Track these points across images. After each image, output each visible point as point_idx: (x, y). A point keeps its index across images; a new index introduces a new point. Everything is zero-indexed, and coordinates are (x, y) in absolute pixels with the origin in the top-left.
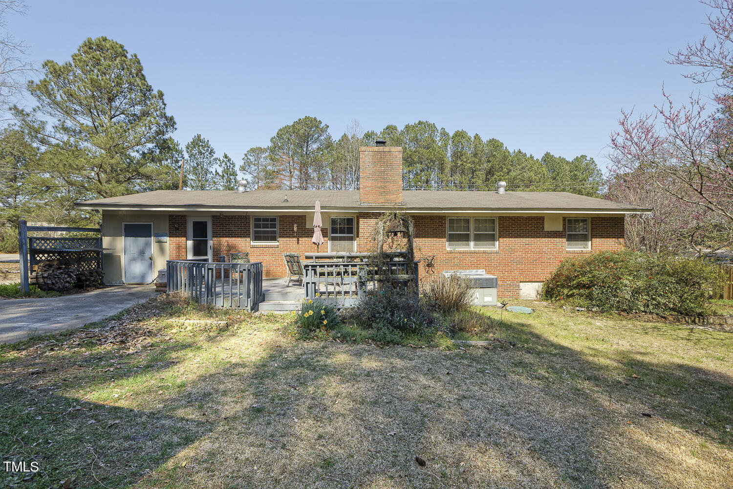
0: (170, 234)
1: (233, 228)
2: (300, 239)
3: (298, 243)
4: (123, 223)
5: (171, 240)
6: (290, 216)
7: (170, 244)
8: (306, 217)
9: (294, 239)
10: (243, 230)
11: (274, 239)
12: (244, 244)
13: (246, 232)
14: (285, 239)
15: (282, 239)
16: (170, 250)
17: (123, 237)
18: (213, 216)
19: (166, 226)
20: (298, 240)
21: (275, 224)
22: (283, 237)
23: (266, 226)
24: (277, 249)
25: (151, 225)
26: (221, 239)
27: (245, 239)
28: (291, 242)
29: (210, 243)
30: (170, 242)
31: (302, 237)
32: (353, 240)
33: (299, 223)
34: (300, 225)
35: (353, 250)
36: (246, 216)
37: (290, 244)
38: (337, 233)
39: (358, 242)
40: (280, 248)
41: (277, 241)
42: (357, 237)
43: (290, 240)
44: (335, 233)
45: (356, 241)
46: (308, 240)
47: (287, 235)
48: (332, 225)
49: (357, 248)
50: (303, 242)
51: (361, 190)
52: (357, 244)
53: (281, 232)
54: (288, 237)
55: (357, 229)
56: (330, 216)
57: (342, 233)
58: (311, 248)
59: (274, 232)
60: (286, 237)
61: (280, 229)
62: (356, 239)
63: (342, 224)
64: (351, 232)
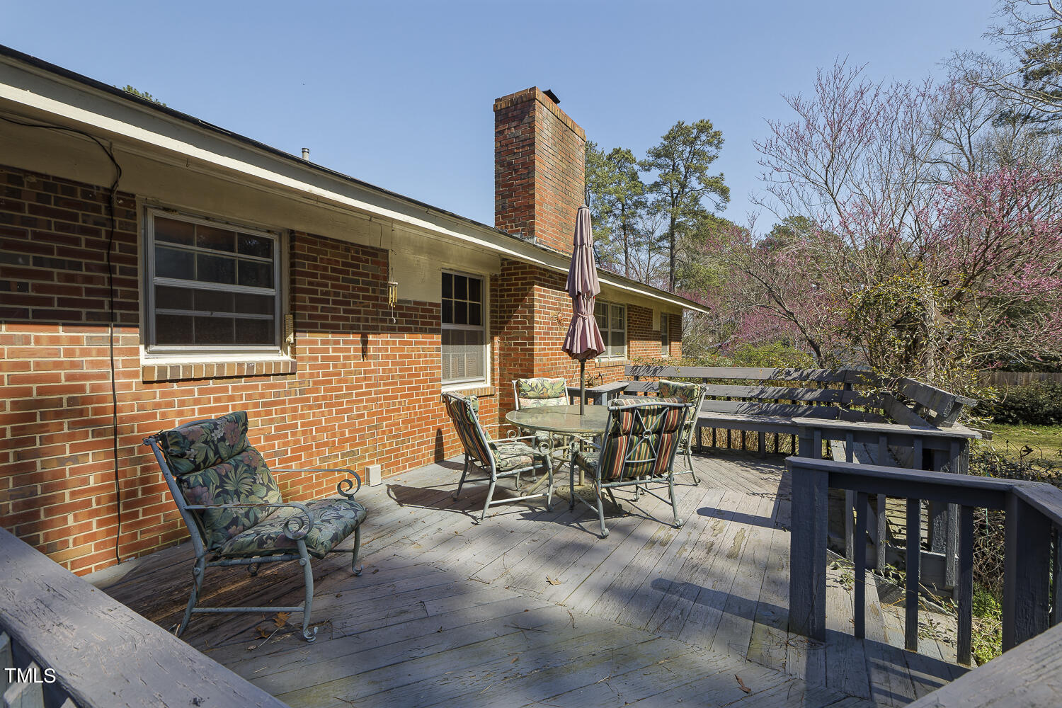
2: (371, 338)
3: (364, 352)
8: (387, 257)
9: (351, 337)
11: (262, 335)
14: (319, 337)
15: (308, 336)
20: (365, 342)
21: (268, 268)
22: (311, 328)
23: (217, 270)
24: (289, 379)
27: (108, 332)
28: (341, 350)
31: (376, 330)
32: (483, 344)
33: (367, 275)
34: (369, 283)
35: (480, 372)
36: (111, 191)
37: (338, 358)
38: (451, 322)
39: (497, 346)
40: (302, 376)
41: (283, 344)
42: (493, 334)
43: (337, 342)
44: (447, 319)
45: (489, 346)
46: (394, 343)
47: (326, 318)
48: (444, 295)
49: (493, 364)
50: (380, 350)
51: (537, 207)
52: (492, 353)
53: (304, 308)
54: (334, 329)
55: (492, 312)
56: (446, 265)
57: (461, 320)
58: (401, 370)
59: (265, 304)
60: (323, 326)
61: (293, 290)
62: (492, 339)
63: (461, 294)
64: (476, 320)
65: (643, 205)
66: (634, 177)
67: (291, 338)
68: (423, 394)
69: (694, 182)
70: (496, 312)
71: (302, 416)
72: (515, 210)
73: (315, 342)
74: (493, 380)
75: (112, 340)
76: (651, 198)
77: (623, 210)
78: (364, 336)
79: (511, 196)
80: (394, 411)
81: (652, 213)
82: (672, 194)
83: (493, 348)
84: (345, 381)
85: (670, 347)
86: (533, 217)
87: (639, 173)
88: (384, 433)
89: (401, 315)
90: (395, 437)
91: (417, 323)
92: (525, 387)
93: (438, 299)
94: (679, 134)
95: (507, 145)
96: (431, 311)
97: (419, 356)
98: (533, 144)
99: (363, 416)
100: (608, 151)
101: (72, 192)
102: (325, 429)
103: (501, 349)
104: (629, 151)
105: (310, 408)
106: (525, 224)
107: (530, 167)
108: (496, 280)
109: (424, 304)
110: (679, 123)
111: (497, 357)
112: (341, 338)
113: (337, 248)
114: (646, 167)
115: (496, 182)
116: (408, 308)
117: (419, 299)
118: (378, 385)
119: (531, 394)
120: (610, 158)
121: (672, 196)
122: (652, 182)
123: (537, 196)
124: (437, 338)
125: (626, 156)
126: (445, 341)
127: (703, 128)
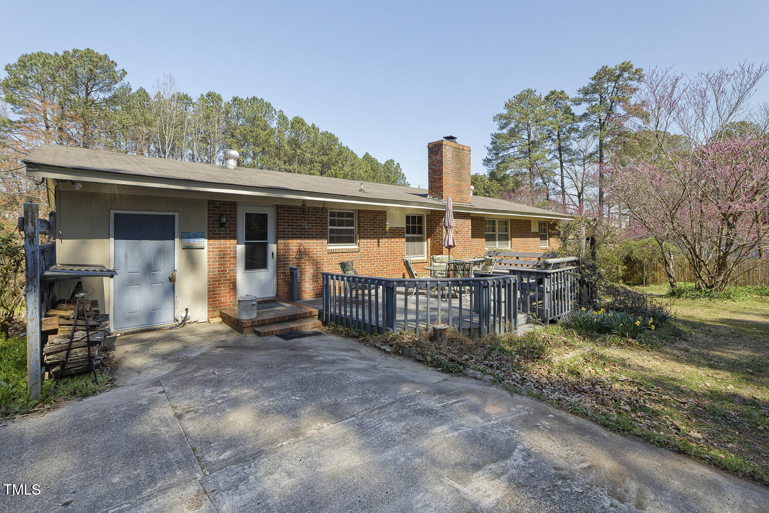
0: (208, 234)
1: (305, 226)
2: (381, 240)
3: (379, 245)
4: (113, 212)
5: (211, 245)
6: (370, 212)
7: (209, 251)
8: (386, 213)
9: (375, 240)
10: (319, 229)
11: (350, 240)
12: (319, 247)
13: (323, 232)
14: (366, 241)
15: (363, 241)
16: (208, 262)
17: (112, 239)
18: (278, 207)
19: (202, 218)
20: (379, 242)
21: (352, 221)
22: (363, 238)
23: (341, 223)
24: (358, 253)
25: (174, 216)
26: (290, 241)
27: (321, 241)
28: (372, 245)
29: (272, 248)
30: (208, 248)
31: (382, 238)
32: (423, 242)
33: (379, 220)
34: (380, 223)
35: (422, 253)
36: (323, 208)
37: (371, 247)
38: (410, 233)
39: (429, 243)
40: (361, 253)
41: (356, 243)
42: (428, 238)
43: (371, 242)
44: (408, 233)
45: (426, 242)
46: (388, 242)
47: (367, 235)
48: (407, 224)
49: (427, 250)
50: (384, 245)
51: (444, 187)
52: (427, 245)
53: (362, 232)
54: (369, 238)
55: (427, 229)
56: (407, 213)
57: (414, 232)
58: (390, 251)
59: (351, 231)
60: (367, 237)
61: (359, 227)
62: (427, 239)
63: (414, 222)
64: (420, 232)
65: (577, 130)
66: (567, 111)
67: (358, 241)
68: (398, 260)
69: (619, 110)
70: (429, 229)
71: (361, 265)
72: (436, 188)
73: (365, 242)
74: (428, 256)
75: (323, 243)
76: (582, 125)
77: (559, 135)
78: (379, 240)
79: (434, 182)
80: (388, 265)
81: (584, 135)
82: (600, 120)
83: (427, 243)
84: (373, 255)
85: (549, 241)
86: (442, 191)
87: (571, 107)
88: (385, 273)
89: (391, 232)
90: (388, 274)
91: (396, 235)
92: (435, 258)
93: (404, 225)
94: (603, 75)
95: (433, 162)
96: (402, 230)
97: (397, 247)
98: (442, 162)
99: (378, 266)
100: (545, 93)
101: (317, 209)
102: (367, 269)
103: (431, 244)
104: (563, 92)
105: (363, 262)
106: (440, 194)
107: (441, 171)
108: (429, 216)
109: (399, 228)
110: (603, 67)
111: (429, 247)
112: (372, 241)
113: (370, 213)
114: (577, 102)
115: (429, 176)
116: (393, 230)
117: (397, 227)
118: (383, 256)
119: (437, 261)
120: (547, 98)
121: (600, 123)
122: (581, 114)
123: (444, 183)
124: (404, 240)
125: (560, 96)
126: (407, 241)
127: (625, 68)
